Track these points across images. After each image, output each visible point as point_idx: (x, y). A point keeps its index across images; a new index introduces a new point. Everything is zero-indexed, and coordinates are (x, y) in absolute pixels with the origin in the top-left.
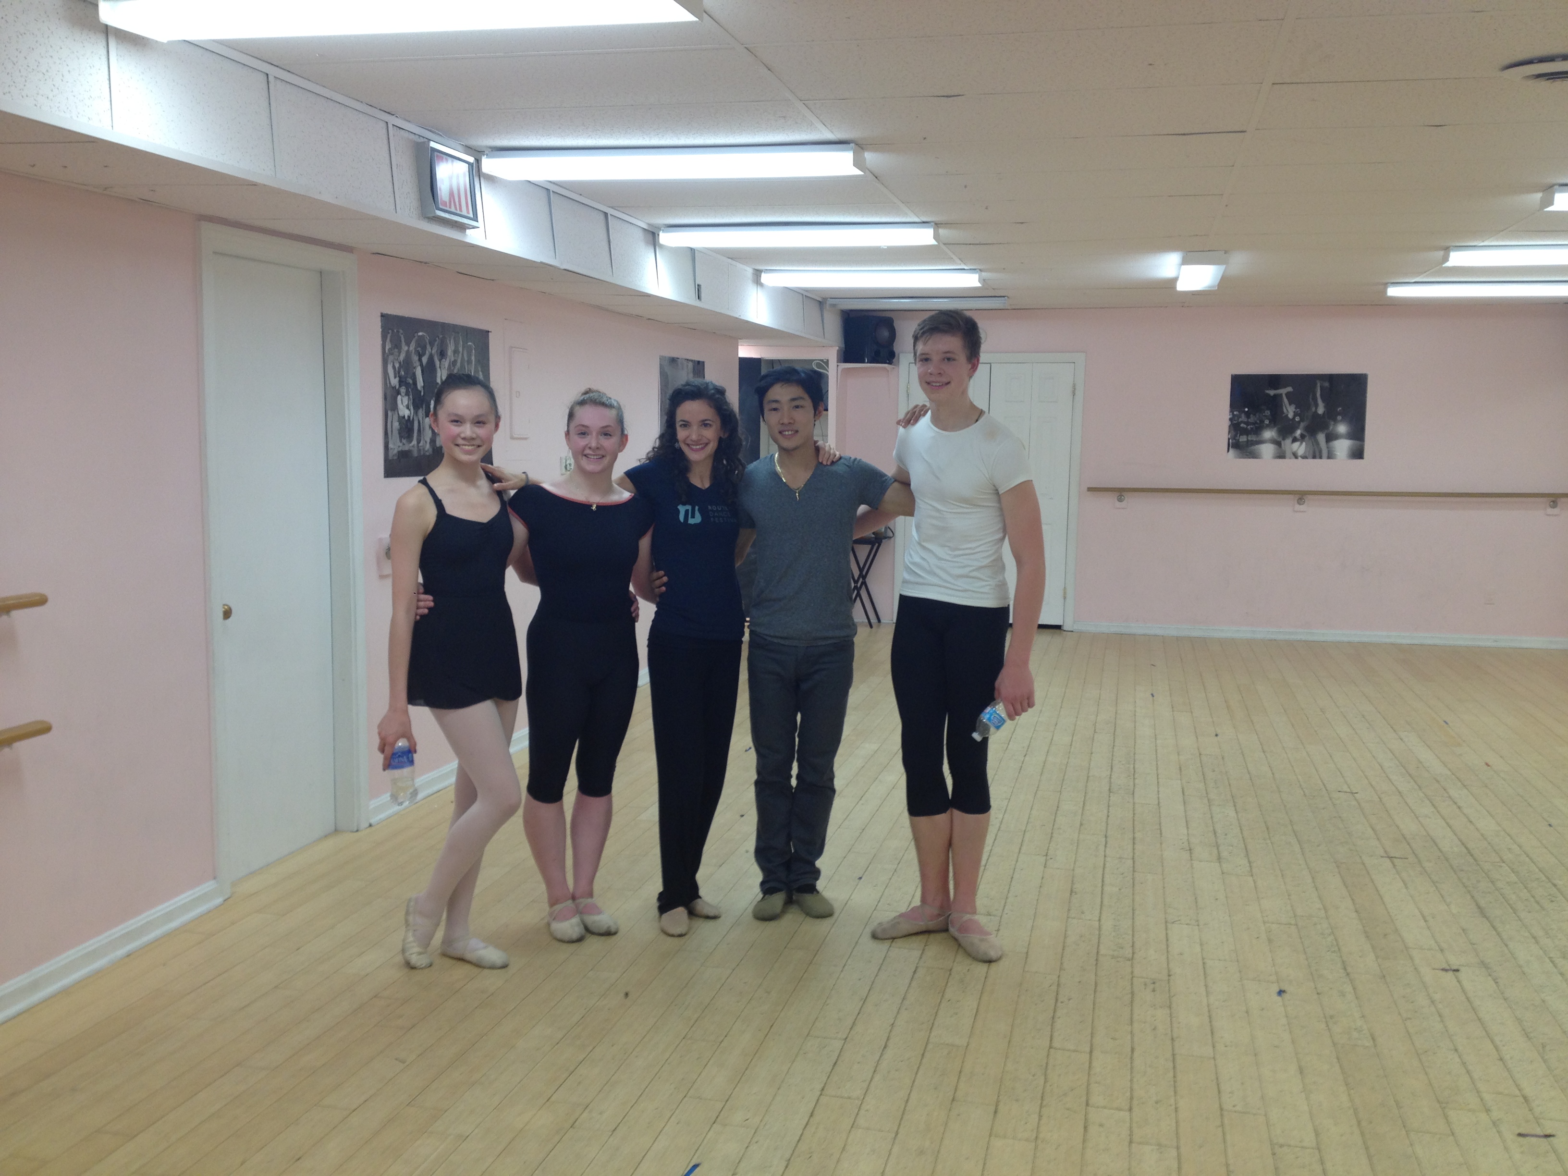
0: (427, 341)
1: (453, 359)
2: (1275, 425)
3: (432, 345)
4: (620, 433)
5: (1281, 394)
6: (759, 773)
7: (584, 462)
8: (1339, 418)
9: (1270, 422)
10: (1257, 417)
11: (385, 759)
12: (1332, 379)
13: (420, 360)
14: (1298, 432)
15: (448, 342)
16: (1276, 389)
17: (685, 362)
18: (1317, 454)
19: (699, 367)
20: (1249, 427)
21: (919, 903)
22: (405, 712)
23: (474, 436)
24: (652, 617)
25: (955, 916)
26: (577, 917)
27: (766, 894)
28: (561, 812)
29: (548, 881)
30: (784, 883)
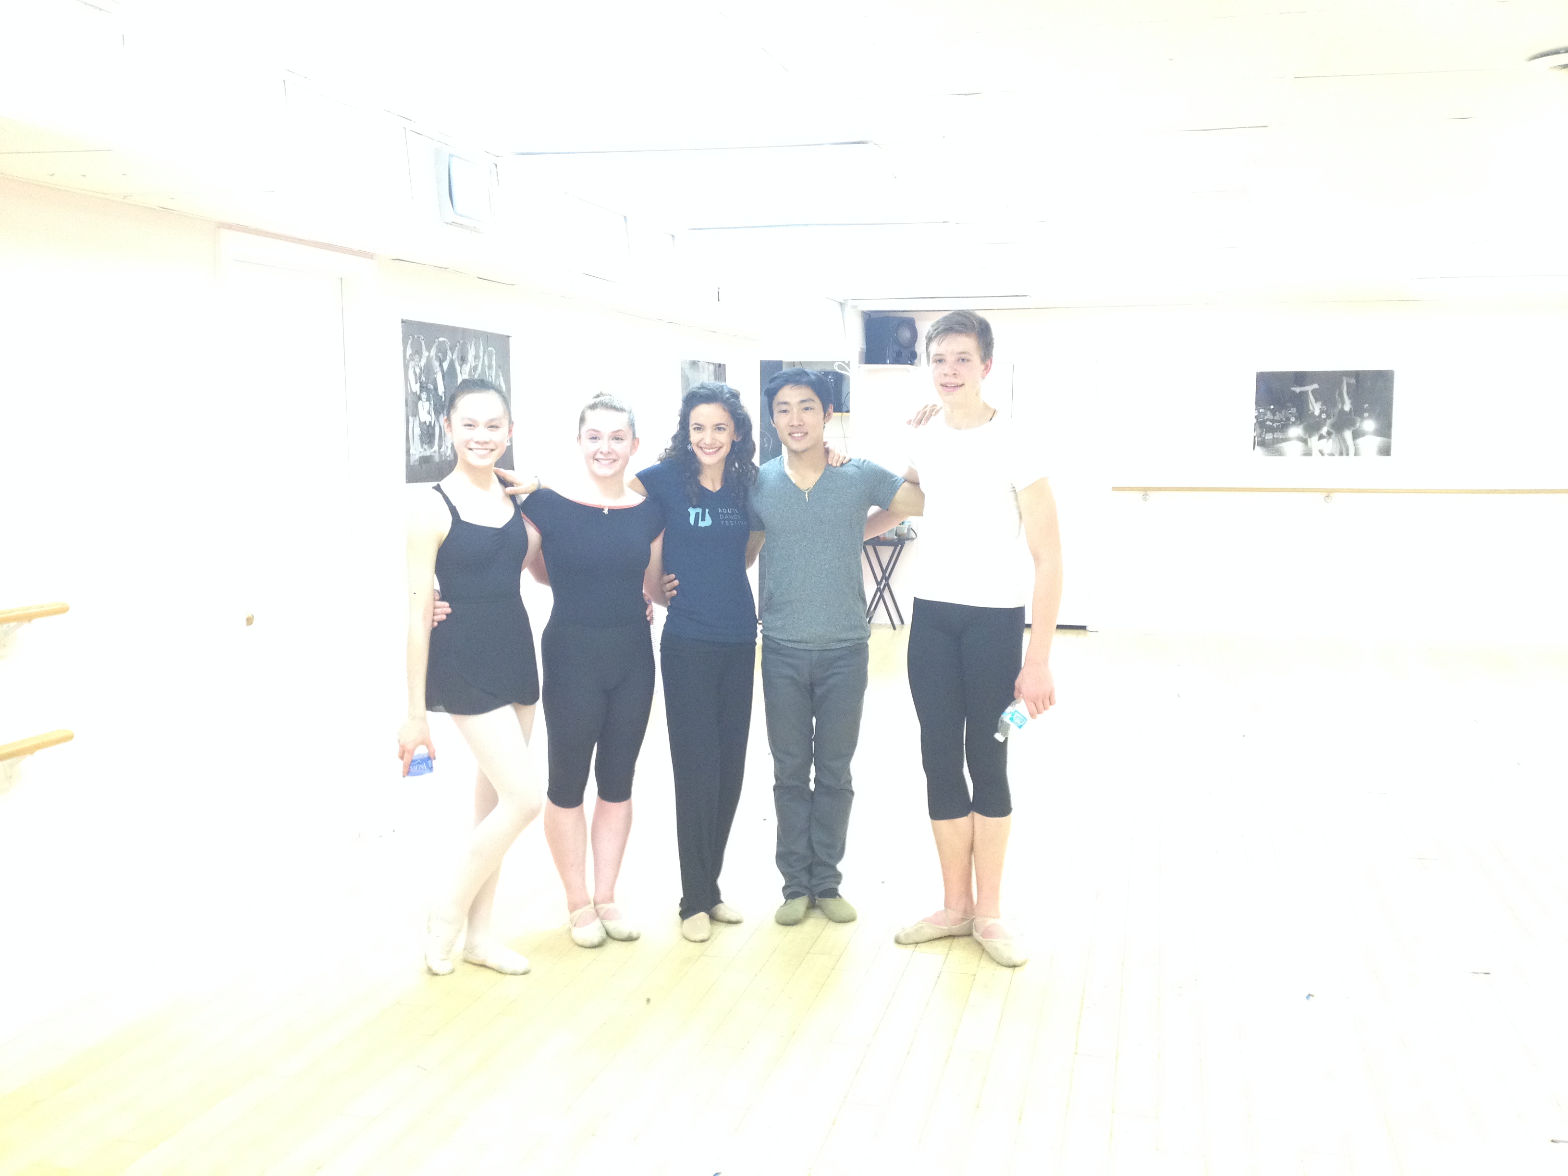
0: (448, 347)
1: (473, 365)
2: (1301, 423)
3: (452, 349)
4: (631, 437)
5: (1306, 393)
6: (777, 778)
7: (596, 466)
8: (1366, 415)
9: (1296, 419)
10: (1283, 414)
11: (404, 766)
12: (1357, 375)
13: (441, 365)
14: (1324, 431)
15: (469, 347)
16: (1302, 386)
17: (706, 365)
18: (1344, 452)
19: (720, 370)
20: (1275, 425)
21: (942, 908)
22: (424, 719)
23: (487, 440)
24: (664, 620)
25: (978, 920)
26: (598, 921)
27: (789, 899)
28: (582, 816)
29: (568, 886)
30: (806, 888)
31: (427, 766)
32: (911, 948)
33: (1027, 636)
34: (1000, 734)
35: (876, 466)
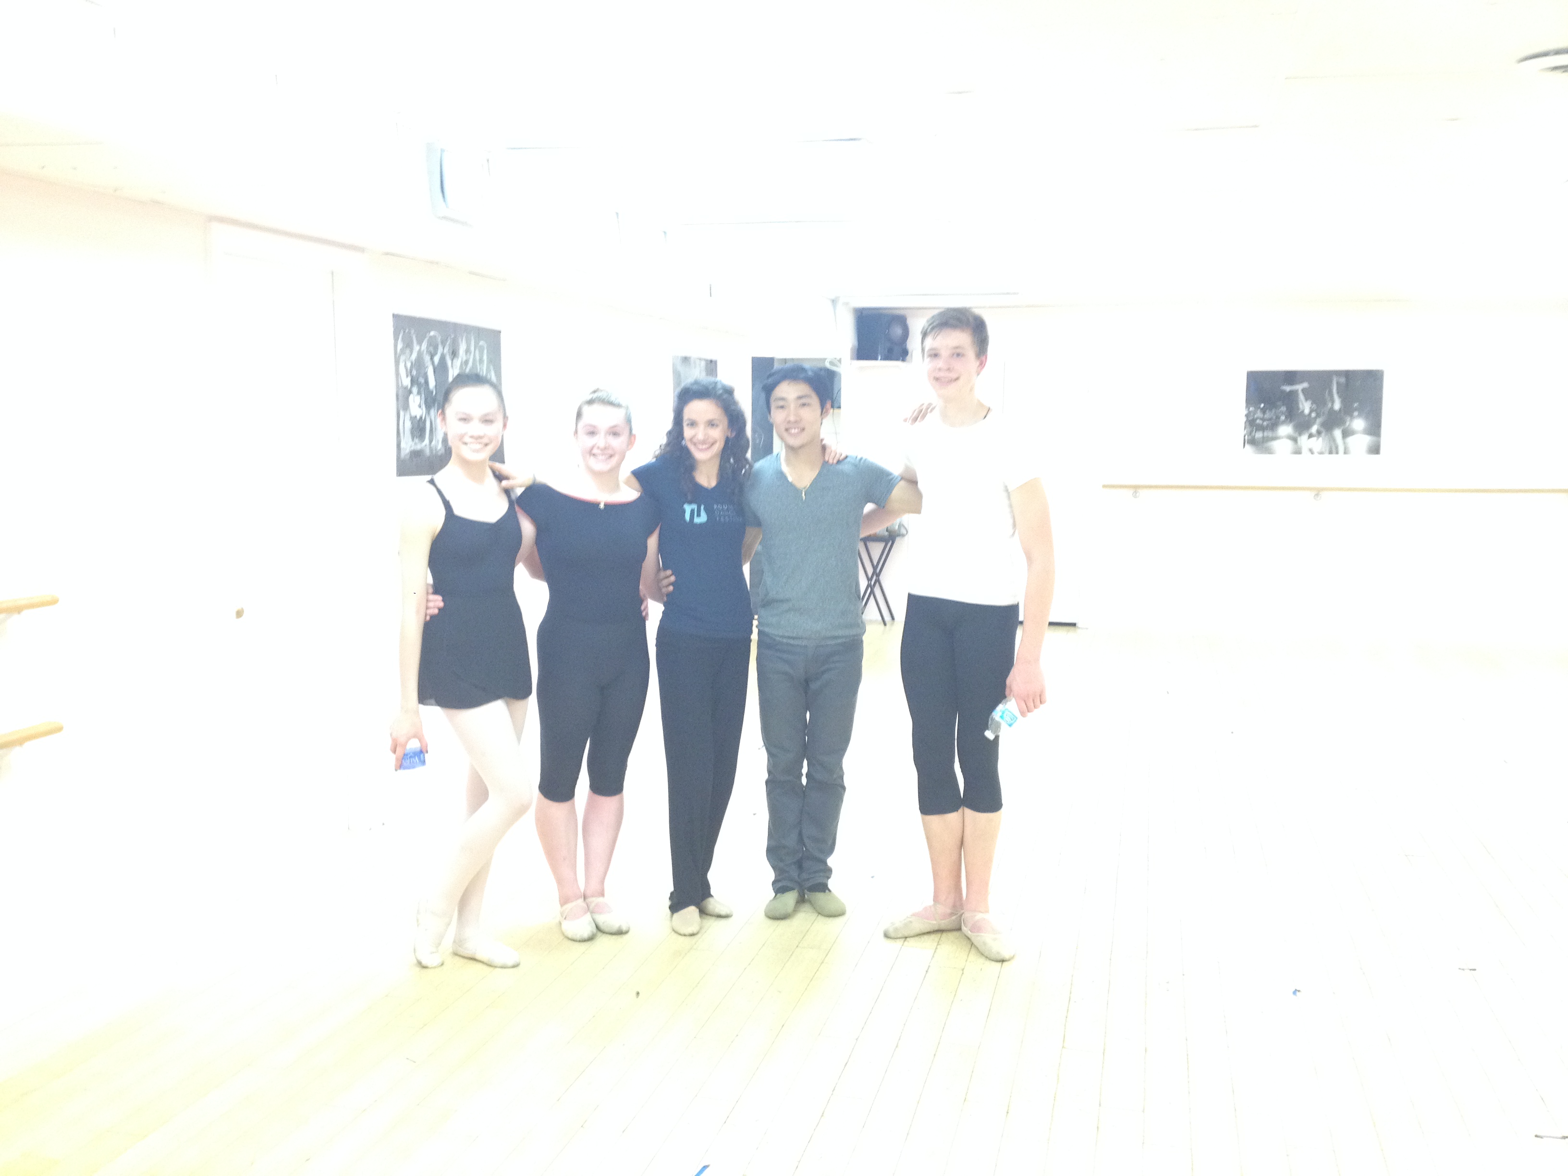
0: (439, 341)
1: (464, 359)
2: (1291, 421)
3: (443, 343)
4: (628, 432)
5: (1296, 391)
6: (769, 772)
7: (592, 461)
10: (1274, 413)
11: (397, 759)
12: (1348, 375)
13: (432, 359)
14: (1314, 429)
15: (460, 340)
16: (1292, 385)
17: (698, 362)
18: (1334, 450)
19: (711, 366)
20: (1265, 423)
21: (932, 903)
22: (417, 712)
23: (482, 434)
24: (660, 616)
25: (967, 915)
26: (588, 916)
27: (778, 893)
28: (573, 811)
29: (560, 881)
30: (796, 882)
31: (420, 759)
32: (899, 943)
33: (1019, 633)
34: (990, 731)
35: (872, 463)
